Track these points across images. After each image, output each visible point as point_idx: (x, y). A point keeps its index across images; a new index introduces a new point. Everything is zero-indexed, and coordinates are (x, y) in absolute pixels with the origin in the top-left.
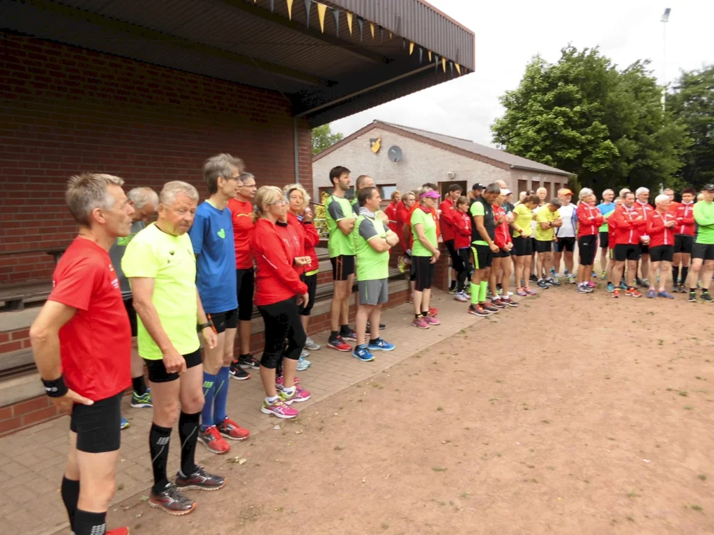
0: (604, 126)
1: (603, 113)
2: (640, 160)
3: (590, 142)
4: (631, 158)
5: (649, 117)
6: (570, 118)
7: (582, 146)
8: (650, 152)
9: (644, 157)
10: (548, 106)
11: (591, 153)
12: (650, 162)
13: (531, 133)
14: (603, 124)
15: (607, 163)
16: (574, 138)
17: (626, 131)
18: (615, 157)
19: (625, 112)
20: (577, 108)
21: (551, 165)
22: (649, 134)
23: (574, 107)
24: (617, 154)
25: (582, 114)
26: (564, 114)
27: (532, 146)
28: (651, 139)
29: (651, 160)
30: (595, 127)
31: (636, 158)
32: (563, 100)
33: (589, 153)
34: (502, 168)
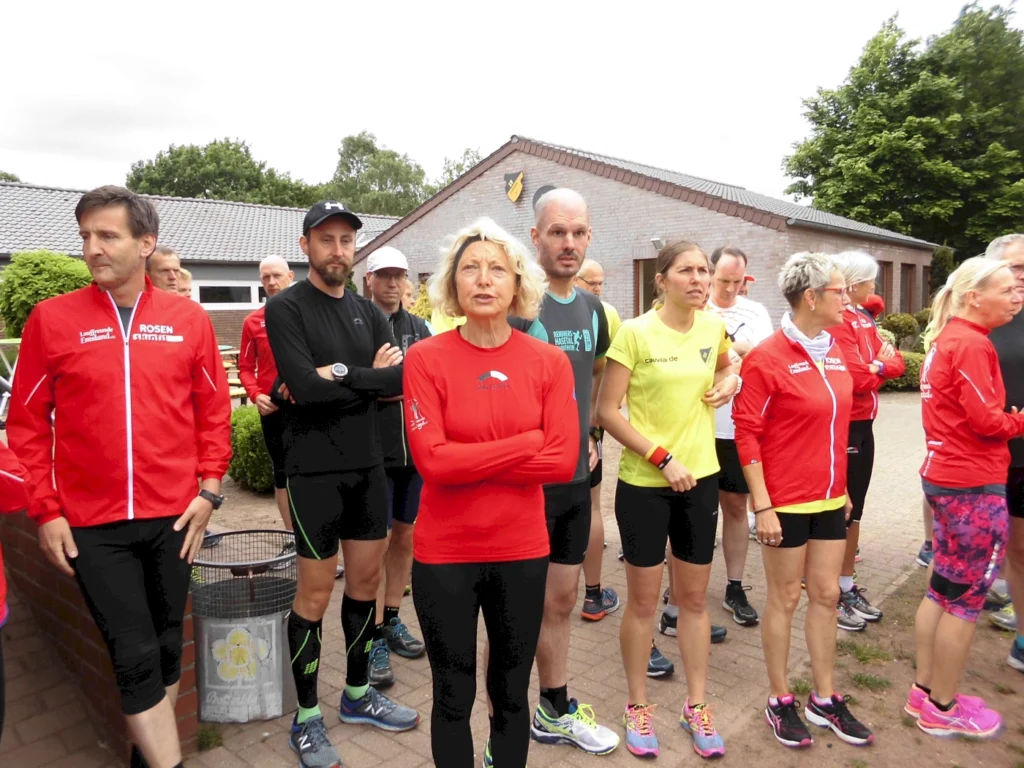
0: (1013, 153)
1: (1010, 128)
3: (982, 185)
6: (940, 138)
7: (965, 193)
10: (895, 116)
11: (983, 206)
13: (861, 165)
14: (1010, 148)
16: (947, 177)
20: (956, 117)
21: (900, 231)
23: (948, 115)
25: (967, 129)
26: (927, 131)
27: (863, 194)
30: (994, 156)
32: (926, 103)
33: (980, 207)
34: (768, 226)
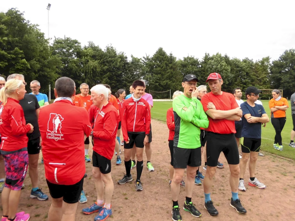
0: (22, 51)
1: (21, 45)
2: (41, 72)
3: (13, 59)
4: (37, 71)
5: (44, 52)
7: (8, 60)
8: (45, 69)
9: (43, 71)
11: (14, 65)
12: (46, 74)
14: (21, 50)
15: (24, 72)
16: (3, 55)
17: (34, 57)
18: (28, 69)
19: (33, 46)
20: (6, 38)
22: (44, 60)
23: (3, 37)
24: (30, 67)
25: (8, 42)
28: (46, 62)
29: (46, 72)
30: (16, 51)
31: (39, 71)
33: (13, 65)
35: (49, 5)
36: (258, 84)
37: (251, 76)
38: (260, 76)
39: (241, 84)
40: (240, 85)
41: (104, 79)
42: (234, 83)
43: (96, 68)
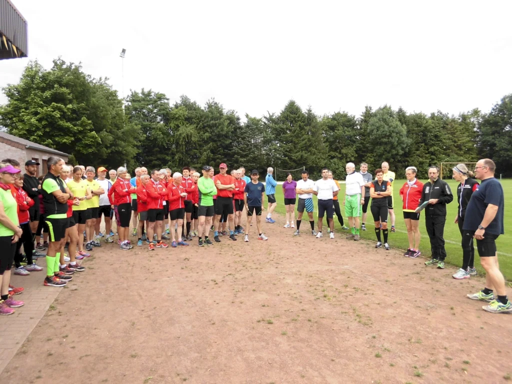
0: (90, 122)
1: (88, 112)
2: (113, 147)
3: (80, 132)
4: (109, 145)
5: (117, 118)
6: (64, 113)
7: (75, 135)
8: (119, 142)
9: (116, 145)
10: (47, 102)
11: (82, 140)
12: (121, 149)
13: (33, 120)
14: (89, 120)
15: (94, 148)
16: (68, 128)
17: (104, 126)
18: (98, 144)
19: (103, 113)
20: (70, 106)
21: (50, 147)
22: (118, 130)
23: (67, 105)
24: (100, 142)
25: (73, 111)
26: (60, 109)
27: (35, 131)
28: (120, 133)
29: (121, 147)
30: (83, 122)
31: (112, 145)
32: (58, 98)
33: (80, 140)
34: (18, 148)
35: (124, 51)
36: (457, 154)
37: (444, 141)
38: (459, 140)
39: (426, 154)
40: (426, 157)
41: (205, 153)
42: (415, 153)
43: (191, 136)
